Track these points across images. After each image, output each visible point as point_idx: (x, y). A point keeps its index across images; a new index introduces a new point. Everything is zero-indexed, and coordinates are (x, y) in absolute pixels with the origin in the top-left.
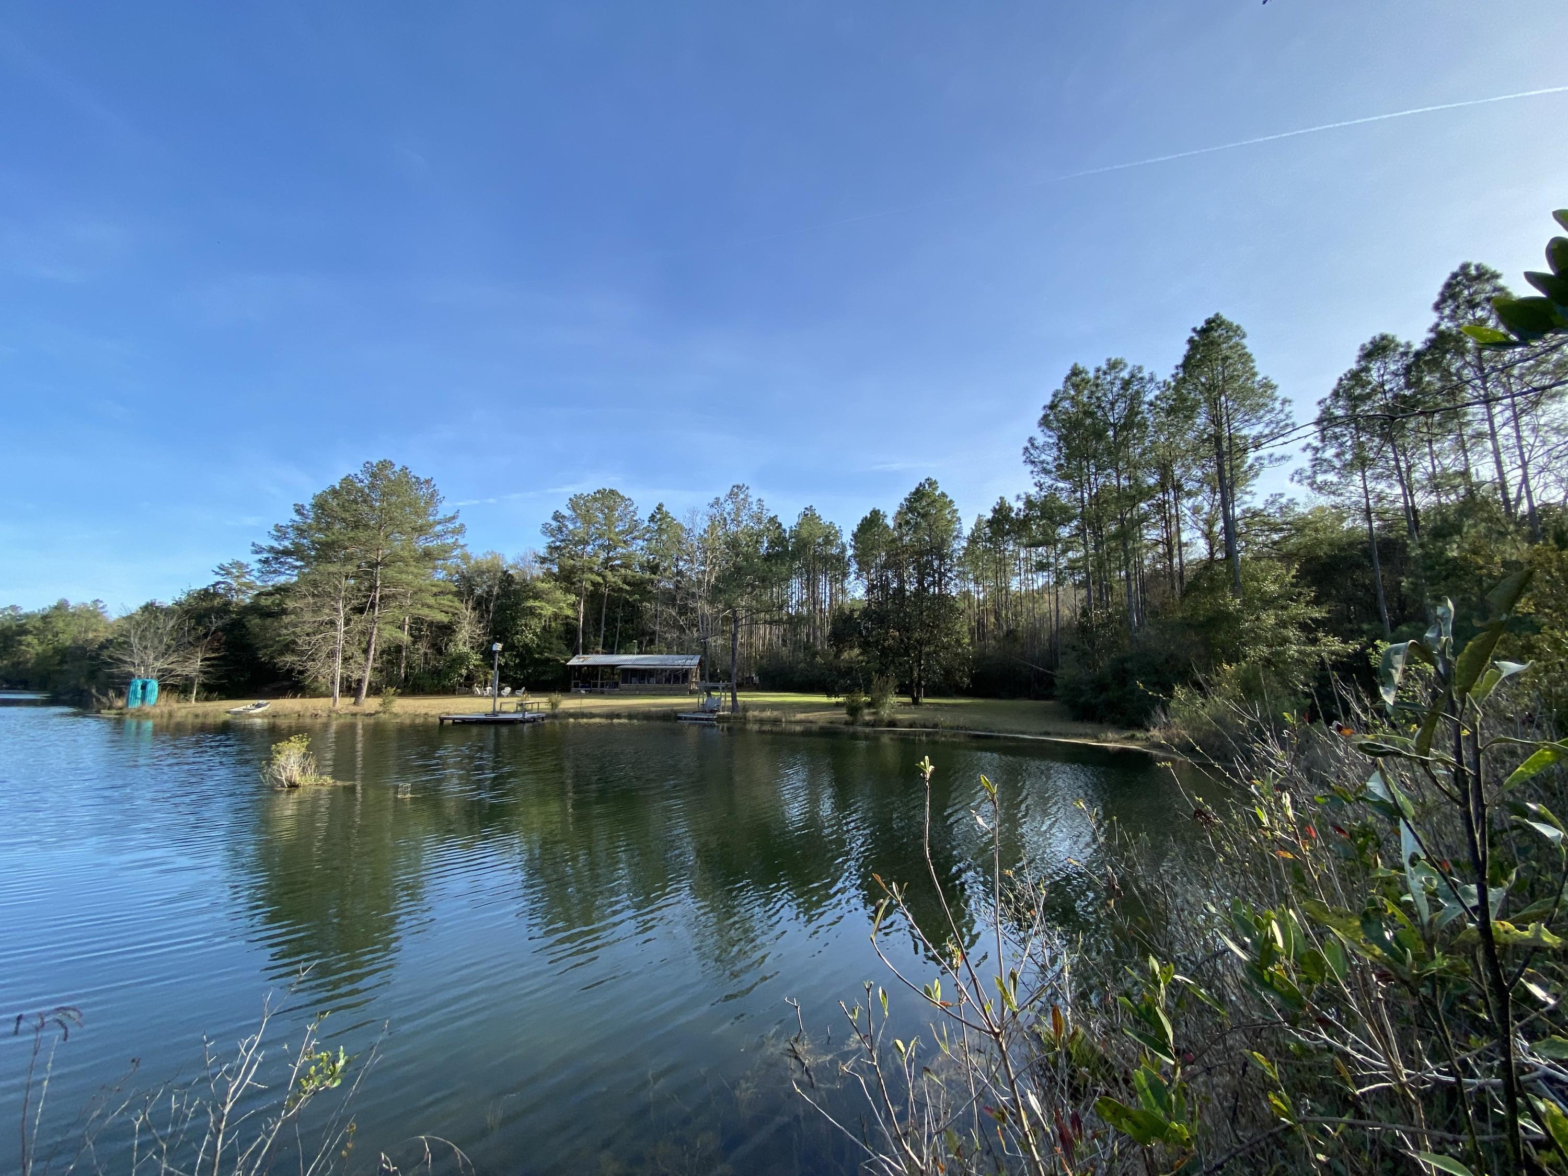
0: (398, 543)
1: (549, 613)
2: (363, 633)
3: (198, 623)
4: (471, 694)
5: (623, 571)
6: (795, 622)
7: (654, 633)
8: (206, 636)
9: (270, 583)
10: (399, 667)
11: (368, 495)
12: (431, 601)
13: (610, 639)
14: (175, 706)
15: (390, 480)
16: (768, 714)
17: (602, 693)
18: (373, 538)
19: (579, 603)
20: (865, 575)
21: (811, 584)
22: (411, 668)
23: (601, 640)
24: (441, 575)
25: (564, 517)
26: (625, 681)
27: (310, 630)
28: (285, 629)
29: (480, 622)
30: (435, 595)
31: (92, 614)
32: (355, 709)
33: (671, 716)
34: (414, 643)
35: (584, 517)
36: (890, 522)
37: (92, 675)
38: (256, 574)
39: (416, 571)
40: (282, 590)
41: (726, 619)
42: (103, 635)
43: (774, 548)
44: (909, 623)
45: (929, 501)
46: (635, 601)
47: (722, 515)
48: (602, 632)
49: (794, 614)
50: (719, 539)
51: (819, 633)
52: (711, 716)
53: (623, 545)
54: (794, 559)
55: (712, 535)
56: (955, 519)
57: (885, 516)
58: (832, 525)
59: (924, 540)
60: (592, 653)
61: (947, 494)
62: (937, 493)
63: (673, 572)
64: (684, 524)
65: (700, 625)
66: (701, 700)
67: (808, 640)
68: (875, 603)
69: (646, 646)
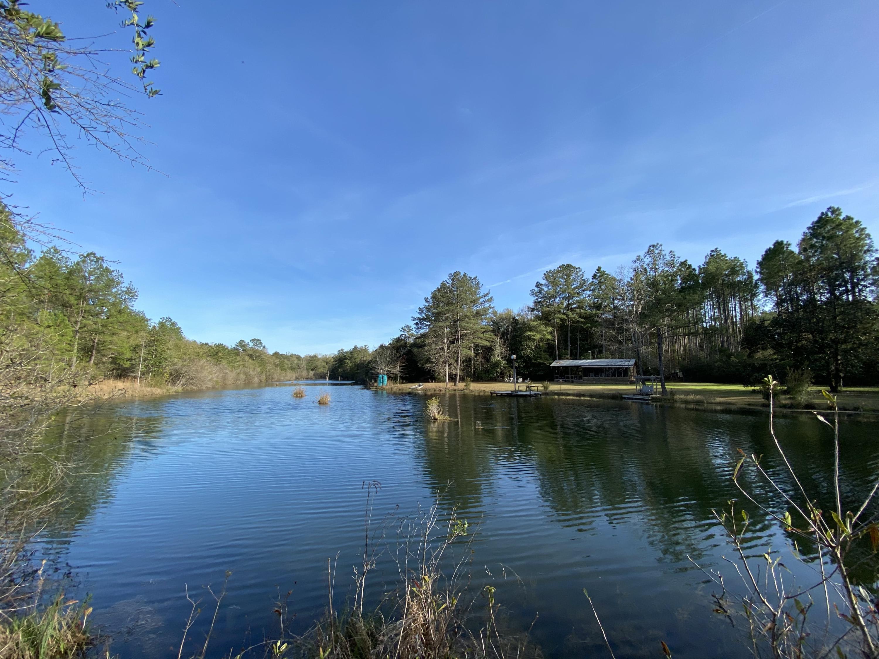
0: (465, 310)
1: (538, 338)
2: (455, 353)
3: (397, 352)
4: (503, 381)
5: (578, 310)
6: (709, 333)
7: (602, 346)
8: (400, 356)
9: (419, 333)
10: (471, 369)
11: (452, 289)
12: (481, 336)
13: (574, 351)
14: (393, 386)
15: (460, 281)
16: (691, 397)
17: (572, 382)
18: (455, 309)
19: (554, 332)
20: (773, 293)
21: (722, 306)
22: (476, 369)
23: (569, 351)
24: (485, 323)
25: (542, 284)
26: (585, 375)
27: (435, 352)
28: (427, 352)
29: (504, 345)
30: (483, 333)
31: (364, 350)
32: (455, 388)
33: (618, 397)
34: (476, 356)
35: (553, 283)
36: (795, 249)
37: (367, 374)
38: (414, 329)
39: (474, 322)
40: (424, 336)
41: (652, 335)
42: (369, 358)
43: (686, 283)
44: (822, 326)
45: (834, 225)
46: (587, 327)
47: (643, 266)
48: (569, 347)
49: (708, 327)
50: (642, 282)
51: (732, 340)
52: (647, 397)
53: (577, 295)
54: (705, 288)
55: (637, 280)
56: (864, 236)
57: (789, 245)
58: (737, 259)
59: (832, 258)
60: (564, 359)
61: (852, 216)
62: (841, 218)
63: (611, 307)
64: (616, 277)
65: (633, 340)
66: (638, 387)
67: (723, 346)
68: (784, 313)
69: (597, 354)
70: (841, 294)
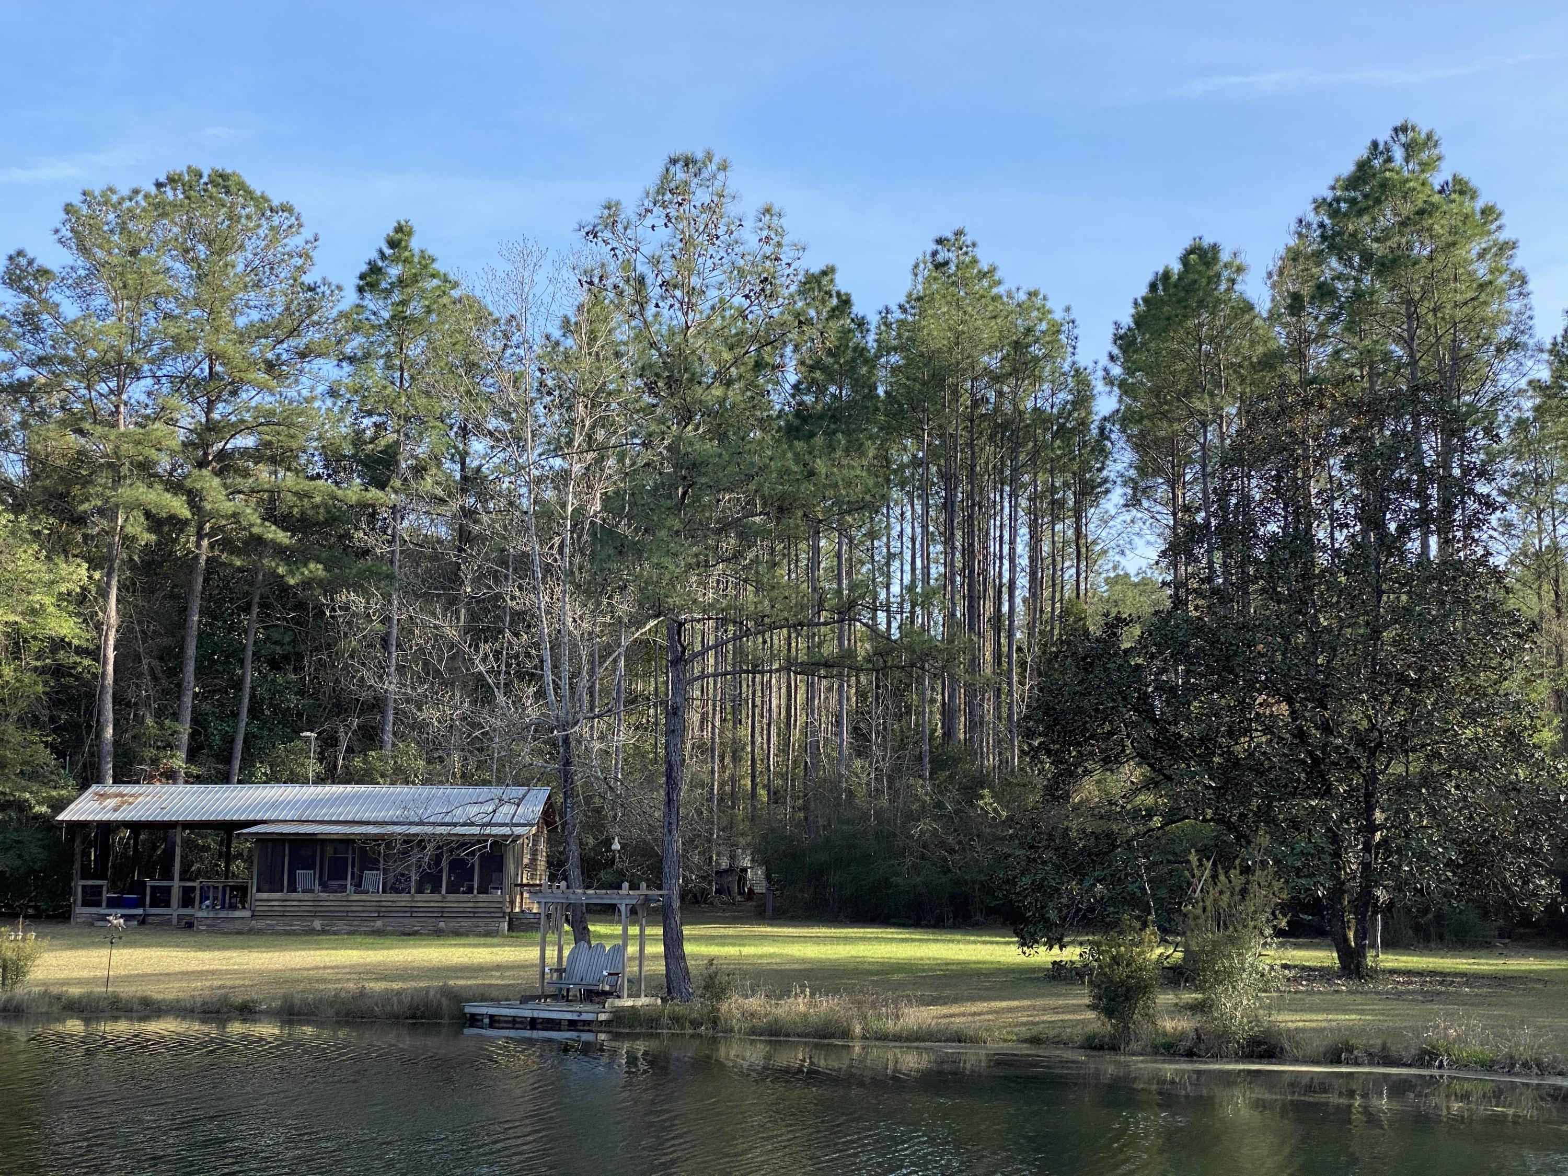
5: (263, 474)
6: (899, 664)
7: (378, 704)
13: (215, 726)
16: (798, 1006)
17: (189, 926)
19: (103, 593)
20: (1162, 491)
23: (184, 730)
26: (271, 882)
35: (117, 275)
41: (643, 655)
43: (822, 390)
44: (1329, 670)
45: (1407, 209)
46: (306, 584)
47: (627, 265)
48: (188, 700)
49: (895, 634)
50: (618, 355)
51: (989, 707)
52: (588, 1012)
53: (262, 376)
54: (898, 429)
55: (593, 339)
56: (1505, 278)
57: (1239, 270)
58: (1039, 302)
59: (1387, 357)
60: (150, 779)
61: (1474, 183)
62: (1437, 180)
63: (449, 476)
64: (488, 301)
65: (549, 677)
66: (551, 953)
67: (949, 733)
68: (1199, 593)
69: (350, 750)
70: (1403, 530)
